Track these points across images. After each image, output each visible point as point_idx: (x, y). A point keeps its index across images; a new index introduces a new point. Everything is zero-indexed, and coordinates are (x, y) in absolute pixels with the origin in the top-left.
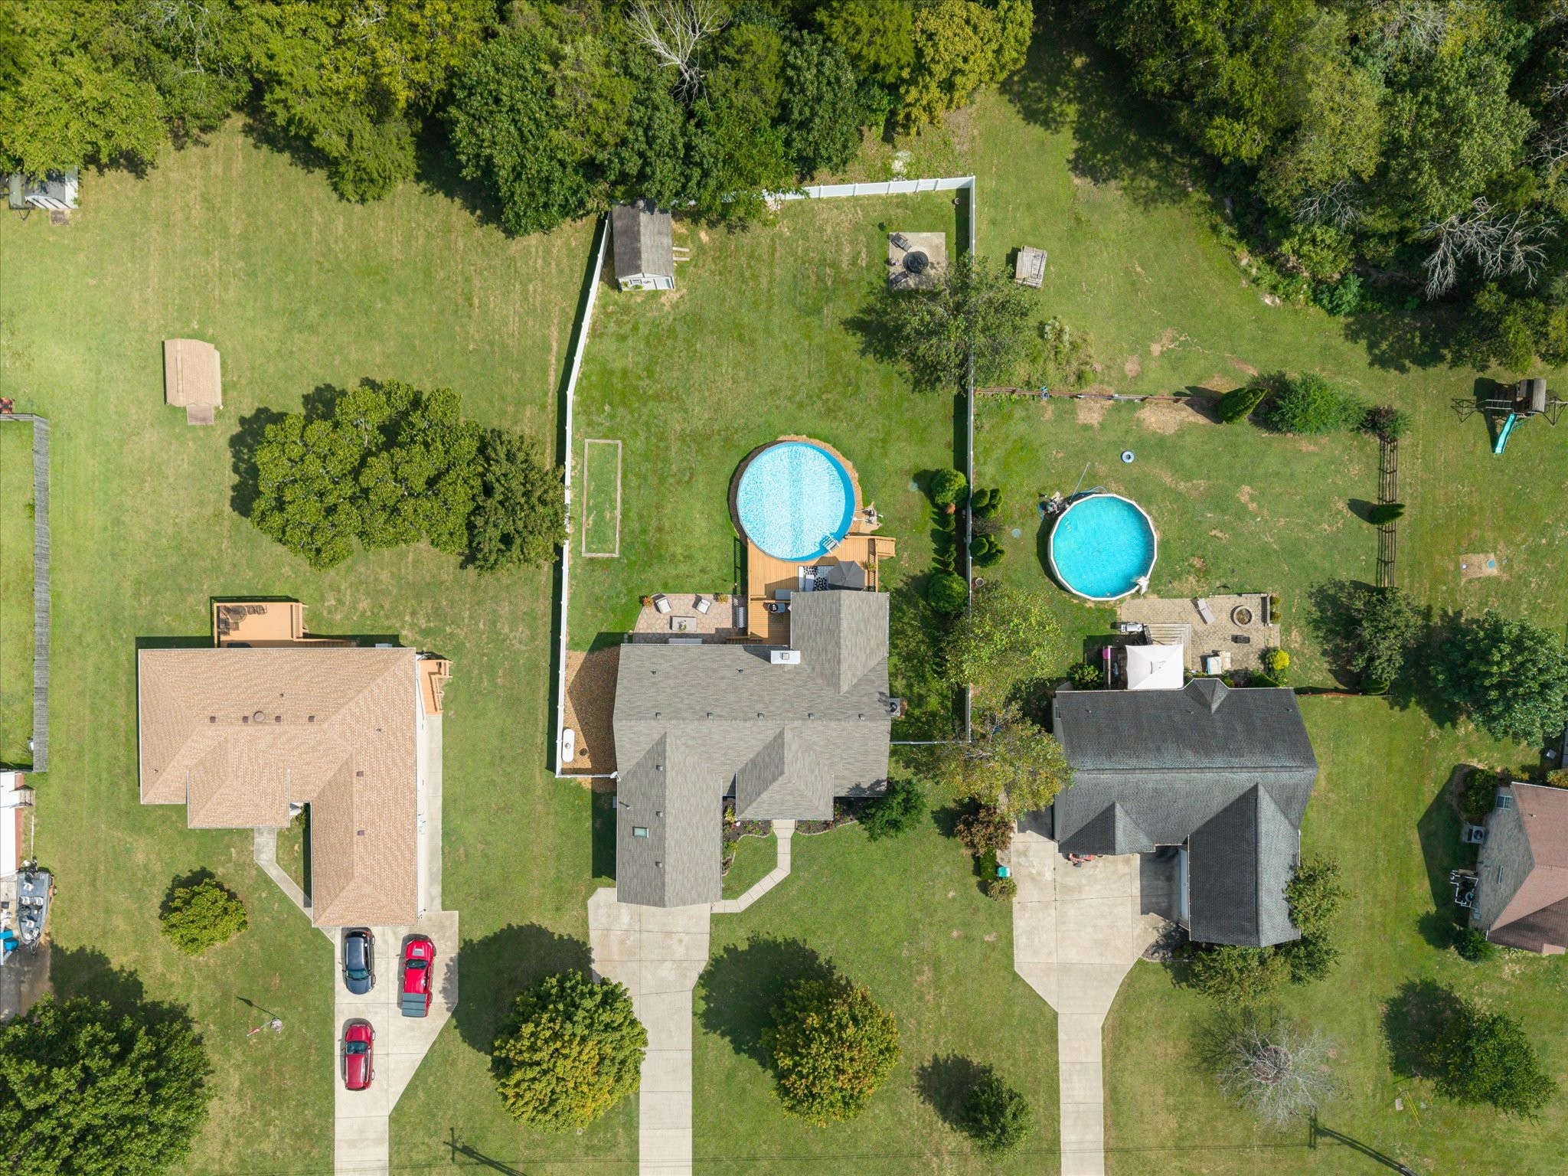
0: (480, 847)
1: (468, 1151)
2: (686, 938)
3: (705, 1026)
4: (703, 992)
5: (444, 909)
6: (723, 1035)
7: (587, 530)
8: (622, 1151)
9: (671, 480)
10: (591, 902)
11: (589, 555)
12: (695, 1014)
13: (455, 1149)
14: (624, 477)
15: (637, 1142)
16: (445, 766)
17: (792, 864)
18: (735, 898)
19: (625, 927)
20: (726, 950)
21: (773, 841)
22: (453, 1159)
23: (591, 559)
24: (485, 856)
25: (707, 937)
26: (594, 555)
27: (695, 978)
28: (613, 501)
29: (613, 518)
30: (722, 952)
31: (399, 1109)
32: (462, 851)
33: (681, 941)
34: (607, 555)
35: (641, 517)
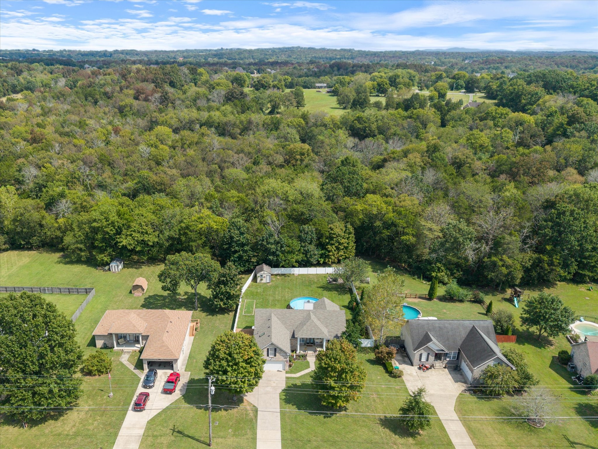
1: (179, 432)
2: (276, 382)
3: (285, 402)
4: (284, 394)
5: (185, 371)
6: (293, 405)
7: (245, 311)
8: (249, 436)
11: (244, 314)
12: (280, 399)
13: (174, 431)
14: (256, 305)
15: (256, 434)
18: (295, 374)
20: (293, 385)
21: (308, 362)
22: (172, 434)
25: (284, 382)
26: (246, 315)
27: (281, 391)
28: (253, 307)
29: (252, 310)
30: (291, 385)
31: (153, 420)
32: (195, 360)
33: (274, 382)
34: (250, 315)
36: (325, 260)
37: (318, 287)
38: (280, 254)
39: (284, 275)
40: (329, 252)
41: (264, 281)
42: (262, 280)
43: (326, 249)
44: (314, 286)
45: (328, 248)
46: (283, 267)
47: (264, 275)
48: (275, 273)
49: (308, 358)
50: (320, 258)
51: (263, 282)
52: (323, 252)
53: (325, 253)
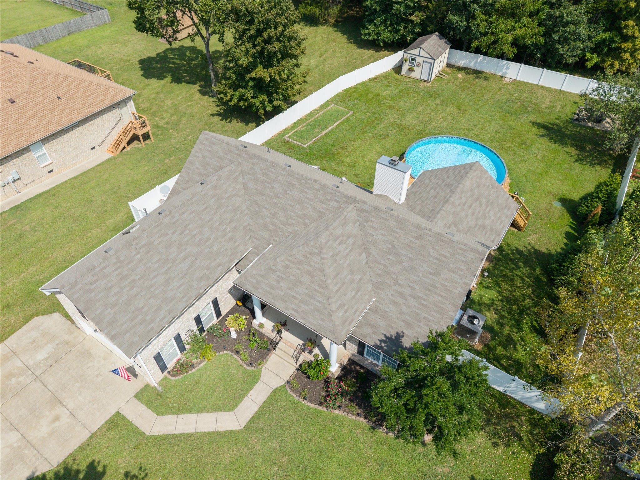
0: (27, 228)
2: (65, 419)
7: (297, 131)
9: (370, 134)
10: (37, 320)
11: (288, 139)
14: (342, 123)
16: (76, 177)
17: (253, 420)
18: (159, 413)
19: (31, 363)
20: (92, 466)
21: (254, 380)
23: (287, 142)
24: (20, 236)
25: (84, 436)
26: (291, 140)
28: (325, 127)
29: (319, 133)
30: (83, 466)
33: (57, 418)
34: (299, 144)
35: (337, 140)
36: (603, 61)
37: (534, 124)
38: (478, 12)
39: (477, 73)
40: (625, 38)
41: (416, 74)
42: (411, 70)
43: (619, 30)
44: (525, 119)
45: (626, 27)
46: (478, 51)
47: (419, 60)
48: (462, 63)
49: (274, 358)
50: (593, 51)
51: (413, 75)
52: (607, 35)
53: (612, 41)
